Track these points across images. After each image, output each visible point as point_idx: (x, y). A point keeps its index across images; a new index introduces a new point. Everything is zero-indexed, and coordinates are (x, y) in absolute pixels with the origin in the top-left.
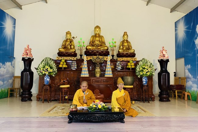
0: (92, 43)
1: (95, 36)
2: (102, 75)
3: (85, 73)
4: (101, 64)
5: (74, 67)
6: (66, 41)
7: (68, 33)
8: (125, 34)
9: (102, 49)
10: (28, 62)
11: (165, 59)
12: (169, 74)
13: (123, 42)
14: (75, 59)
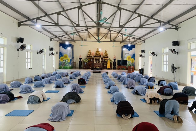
0: (96, 54)
1: (97, 51)
2: (99, 63)
3: (95, 62)
4: (99, 60)
5: (92, 60)
6: (89, 53)
7: (90, 50)
8: (106, 51)
9: (99, 55)
10: (80, 59)
11: (115, 58)
12: (116, 62)
13: (105, 53)
14: (92, 58)
